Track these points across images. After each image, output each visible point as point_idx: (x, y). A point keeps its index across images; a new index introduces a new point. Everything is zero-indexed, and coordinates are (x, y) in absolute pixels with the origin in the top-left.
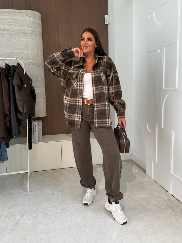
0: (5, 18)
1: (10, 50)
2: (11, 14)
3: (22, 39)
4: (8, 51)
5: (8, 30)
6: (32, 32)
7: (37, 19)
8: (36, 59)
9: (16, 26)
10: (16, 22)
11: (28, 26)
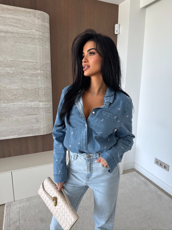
0: (8, 18)
1: (14, 58)
2: (15, 12)
3: (29, 46)
4: (12, 59)
5: (11, 33)
6: (41, 38)
7: (47, 22)
8: (45, 69)
9: (21, 29)
10: (21, 23)
11: (36, 30)
